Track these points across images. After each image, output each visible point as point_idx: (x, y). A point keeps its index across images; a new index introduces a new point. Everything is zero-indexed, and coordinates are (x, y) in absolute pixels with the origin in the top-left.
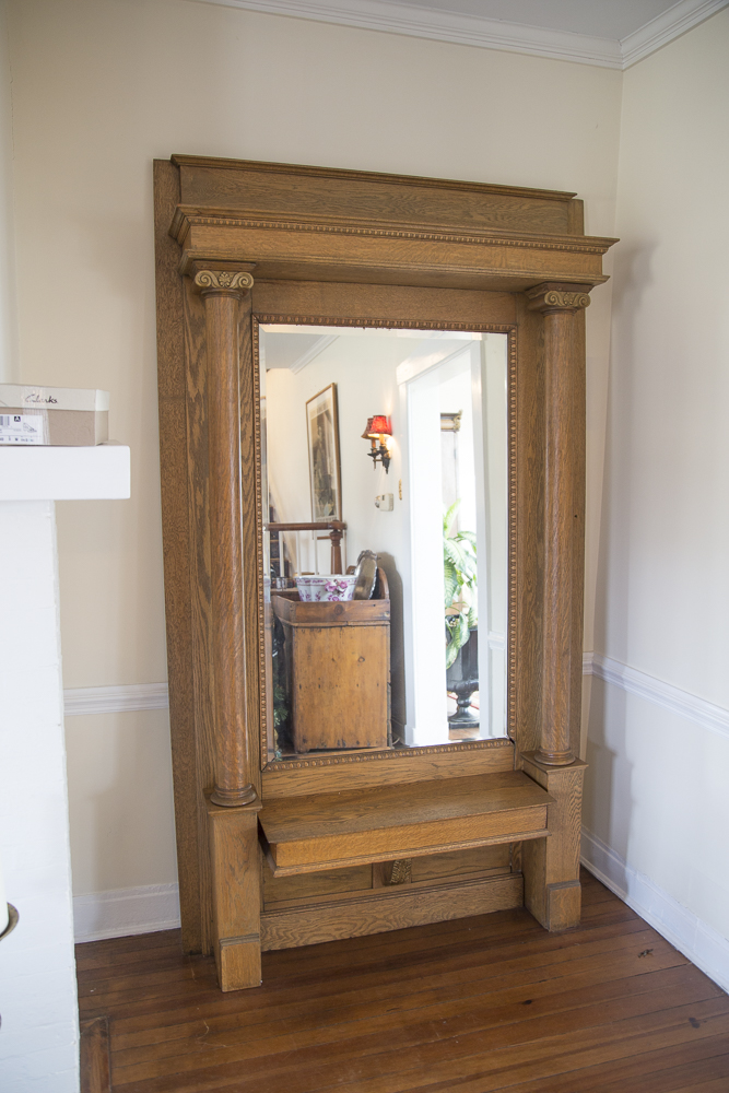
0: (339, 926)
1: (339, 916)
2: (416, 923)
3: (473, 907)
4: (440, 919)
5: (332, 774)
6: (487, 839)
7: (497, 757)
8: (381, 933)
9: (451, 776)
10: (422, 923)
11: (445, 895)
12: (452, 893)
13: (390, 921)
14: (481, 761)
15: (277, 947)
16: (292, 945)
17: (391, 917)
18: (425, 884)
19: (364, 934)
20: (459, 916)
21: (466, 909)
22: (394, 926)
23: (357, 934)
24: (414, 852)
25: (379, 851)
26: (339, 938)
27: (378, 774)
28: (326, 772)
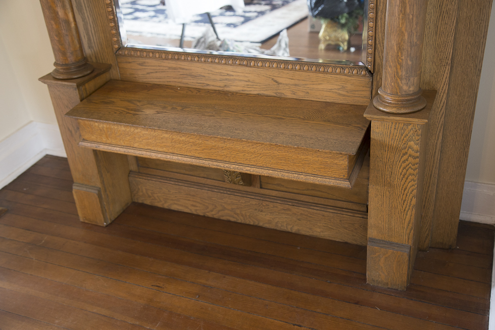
0: (194, 204)
1: (193, 196)
2: (261, 224)
3: (319, 230)
4: (284, 228)
5: (175, 69)
6: (274, 169)
7: (349, 86)
8: (229, 221)
9: (294, 97)
10: (267, 226)
11: (289, 210)
12: (295, 210)
13: (237, 214)
14: (329, 87)
15: (148, 202)
16: (159, 205)
17: (238, 211)
18: (274, 193)
19: (216, 217)
20: (303, 233)
21: (310, 229)
22: (240, 220)
23: (209, 215)
24: (198, 161)
25: (165, 150)
26: (195, 213)
27: (218, 77)
28: (169, 65)
